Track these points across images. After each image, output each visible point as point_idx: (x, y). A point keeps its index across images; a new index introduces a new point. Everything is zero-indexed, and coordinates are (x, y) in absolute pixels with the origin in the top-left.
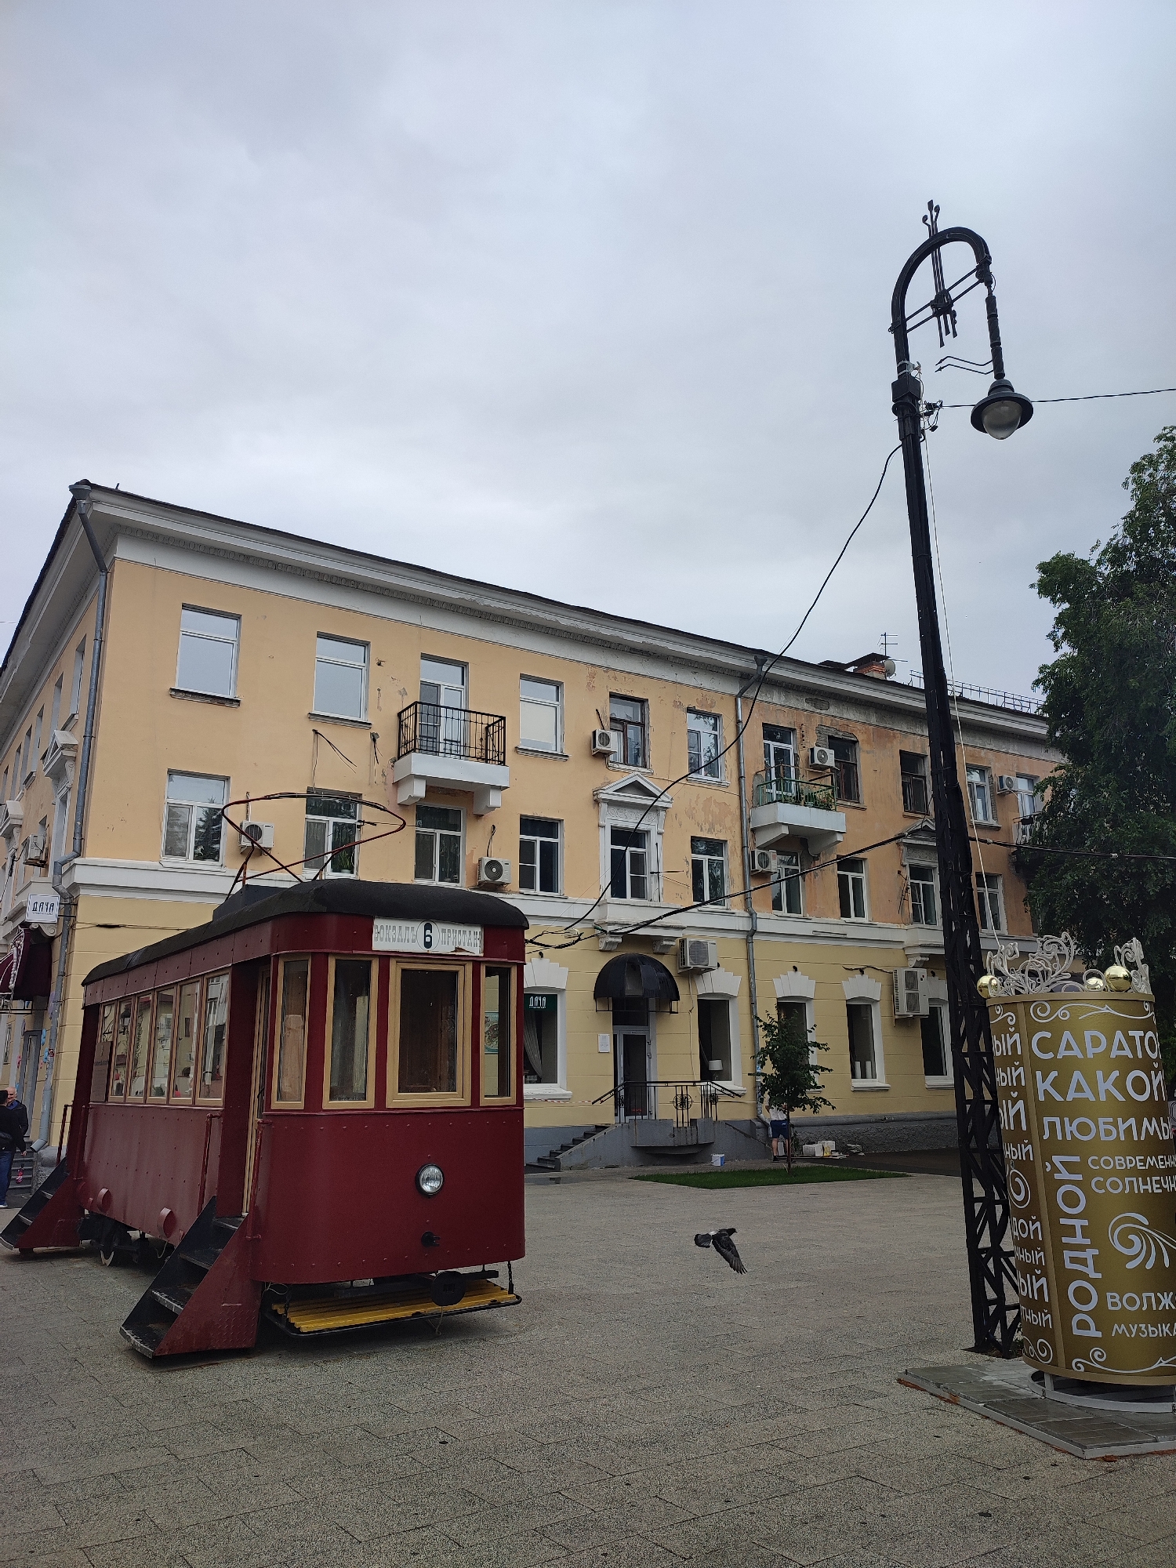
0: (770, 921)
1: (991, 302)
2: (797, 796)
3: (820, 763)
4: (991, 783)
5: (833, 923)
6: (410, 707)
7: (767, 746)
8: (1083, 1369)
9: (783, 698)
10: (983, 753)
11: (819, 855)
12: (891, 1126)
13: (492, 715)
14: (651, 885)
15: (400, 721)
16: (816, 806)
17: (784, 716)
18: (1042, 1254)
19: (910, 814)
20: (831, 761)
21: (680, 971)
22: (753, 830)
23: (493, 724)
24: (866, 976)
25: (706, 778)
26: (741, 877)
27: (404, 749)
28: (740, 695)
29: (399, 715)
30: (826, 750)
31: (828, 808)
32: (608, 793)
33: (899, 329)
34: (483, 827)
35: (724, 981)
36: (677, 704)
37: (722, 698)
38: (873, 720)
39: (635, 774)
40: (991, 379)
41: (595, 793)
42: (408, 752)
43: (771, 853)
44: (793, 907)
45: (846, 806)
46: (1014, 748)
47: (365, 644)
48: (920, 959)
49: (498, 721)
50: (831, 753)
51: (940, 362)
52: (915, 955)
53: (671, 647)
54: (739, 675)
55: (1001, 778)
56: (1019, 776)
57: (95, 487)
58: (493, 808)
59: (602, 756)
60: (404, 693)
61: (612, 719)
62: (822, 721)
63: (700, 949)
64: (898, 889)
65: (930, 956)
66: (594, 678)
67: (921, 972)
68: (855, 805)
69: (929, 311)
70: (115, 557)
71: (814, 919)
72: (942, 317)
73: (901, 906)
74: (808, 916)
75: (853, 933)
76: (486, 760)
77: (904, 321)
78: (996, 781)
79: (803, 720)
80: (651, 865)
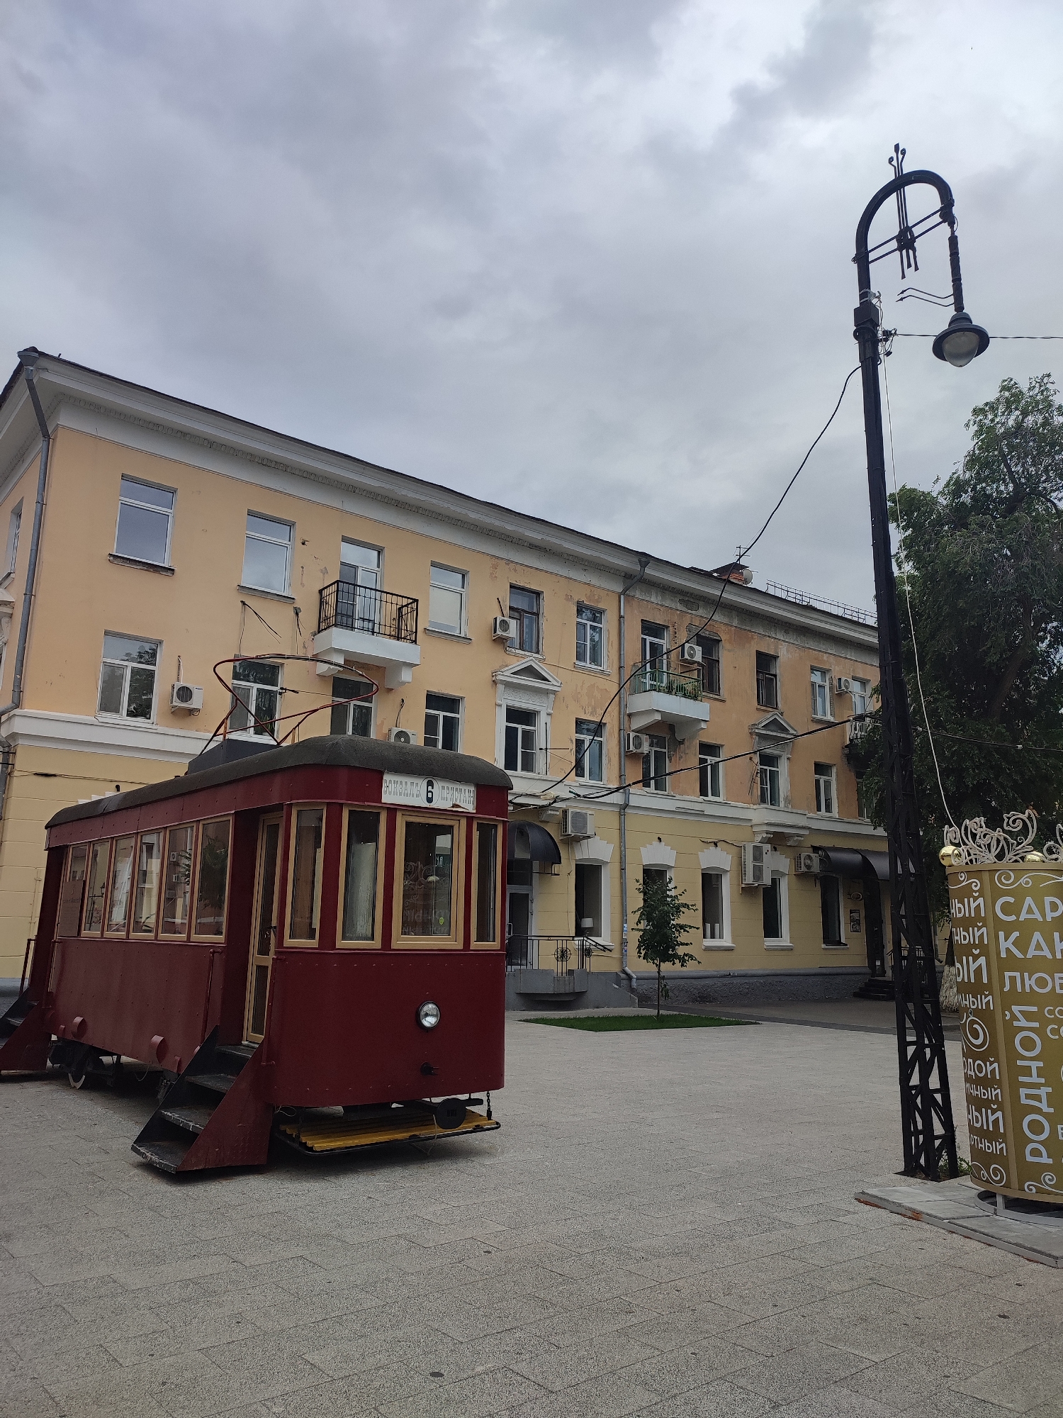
0: (641, 797)
1: (953, 241)
2: (669, 686)
3: (689, 658)
4: (831, 684)
5: (692, 800)
6: (332, 584)
7: (644, 641)
8: (1034, 1190)
9: (659, 598)
10: (825, 656)
11: (684, 740)
12: (735, 981)
13: (406, 597)
14: (540, 761)
15: (321, 598)
16: (685, 696)
17: (660, 614)
18: (999, 1091)
19: (763, 708)
20: (698, 657)
21: (562, 838)
22: (630, 715)
23: (407, 606)
24: (719, 848)
25: (590, 666)
26: (617, 757)
27: (323, 625)
28: (624, 592)
29: (321, 592)
30: (694, 646)
31: (695, 698)
32: (506, 676)
33: (862, 259)
34: (394, 699)
35: (599, 849)
36: (569, 598)
37: (607, 594)
38: (735, 623)
39: (529, 659)
40: (951, 312)
41: (494, 674)
42: (329, 627)
43: (645, 738)
44: (660, 786)
45: (710, 698)
46: (851, 655)
47: (291, 525)
48: (765, 835)
49: (411, 603)
50: (698, 650)
51: (902, 293)
52: (760, 832)
53: (566, 545)
54: (623, 574)
55: (840, 679)
56: (855, 679)
57: (42, 354)
58: (404, 683)
59: (501, 641)
60: (325, 572)
61: (511, 608)
62: (692, 621)
63: (581, 819)
64: (749, 774)
65: (774, 833)
66: (496, 569)
67: (767, 847)
68: (716, 697)
69: (894, 244)
70: (58, 424)
71: (678, 797)
72: (904, 252)
73: (751, 788)
74: (672, 794)
75: (709, 810)
76: (398, 638)
77: (867, 253)
78: (835, 683)
79: (676, 619)
80: (540, 741)
